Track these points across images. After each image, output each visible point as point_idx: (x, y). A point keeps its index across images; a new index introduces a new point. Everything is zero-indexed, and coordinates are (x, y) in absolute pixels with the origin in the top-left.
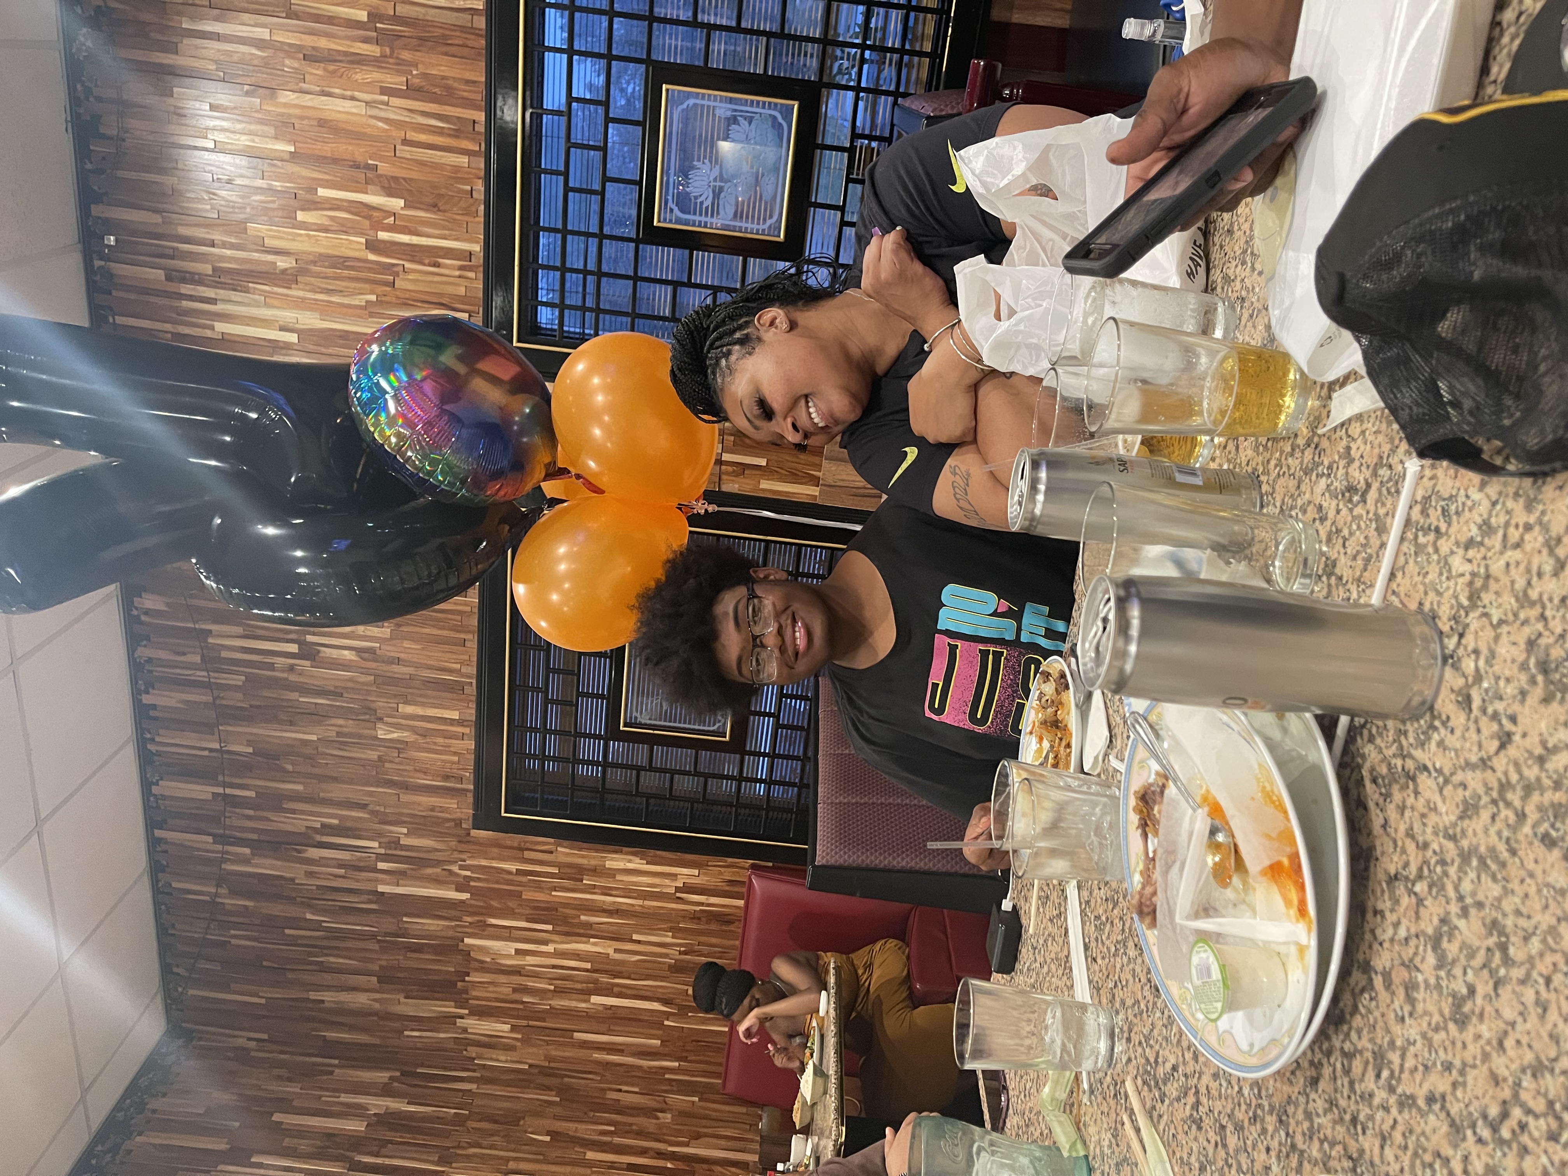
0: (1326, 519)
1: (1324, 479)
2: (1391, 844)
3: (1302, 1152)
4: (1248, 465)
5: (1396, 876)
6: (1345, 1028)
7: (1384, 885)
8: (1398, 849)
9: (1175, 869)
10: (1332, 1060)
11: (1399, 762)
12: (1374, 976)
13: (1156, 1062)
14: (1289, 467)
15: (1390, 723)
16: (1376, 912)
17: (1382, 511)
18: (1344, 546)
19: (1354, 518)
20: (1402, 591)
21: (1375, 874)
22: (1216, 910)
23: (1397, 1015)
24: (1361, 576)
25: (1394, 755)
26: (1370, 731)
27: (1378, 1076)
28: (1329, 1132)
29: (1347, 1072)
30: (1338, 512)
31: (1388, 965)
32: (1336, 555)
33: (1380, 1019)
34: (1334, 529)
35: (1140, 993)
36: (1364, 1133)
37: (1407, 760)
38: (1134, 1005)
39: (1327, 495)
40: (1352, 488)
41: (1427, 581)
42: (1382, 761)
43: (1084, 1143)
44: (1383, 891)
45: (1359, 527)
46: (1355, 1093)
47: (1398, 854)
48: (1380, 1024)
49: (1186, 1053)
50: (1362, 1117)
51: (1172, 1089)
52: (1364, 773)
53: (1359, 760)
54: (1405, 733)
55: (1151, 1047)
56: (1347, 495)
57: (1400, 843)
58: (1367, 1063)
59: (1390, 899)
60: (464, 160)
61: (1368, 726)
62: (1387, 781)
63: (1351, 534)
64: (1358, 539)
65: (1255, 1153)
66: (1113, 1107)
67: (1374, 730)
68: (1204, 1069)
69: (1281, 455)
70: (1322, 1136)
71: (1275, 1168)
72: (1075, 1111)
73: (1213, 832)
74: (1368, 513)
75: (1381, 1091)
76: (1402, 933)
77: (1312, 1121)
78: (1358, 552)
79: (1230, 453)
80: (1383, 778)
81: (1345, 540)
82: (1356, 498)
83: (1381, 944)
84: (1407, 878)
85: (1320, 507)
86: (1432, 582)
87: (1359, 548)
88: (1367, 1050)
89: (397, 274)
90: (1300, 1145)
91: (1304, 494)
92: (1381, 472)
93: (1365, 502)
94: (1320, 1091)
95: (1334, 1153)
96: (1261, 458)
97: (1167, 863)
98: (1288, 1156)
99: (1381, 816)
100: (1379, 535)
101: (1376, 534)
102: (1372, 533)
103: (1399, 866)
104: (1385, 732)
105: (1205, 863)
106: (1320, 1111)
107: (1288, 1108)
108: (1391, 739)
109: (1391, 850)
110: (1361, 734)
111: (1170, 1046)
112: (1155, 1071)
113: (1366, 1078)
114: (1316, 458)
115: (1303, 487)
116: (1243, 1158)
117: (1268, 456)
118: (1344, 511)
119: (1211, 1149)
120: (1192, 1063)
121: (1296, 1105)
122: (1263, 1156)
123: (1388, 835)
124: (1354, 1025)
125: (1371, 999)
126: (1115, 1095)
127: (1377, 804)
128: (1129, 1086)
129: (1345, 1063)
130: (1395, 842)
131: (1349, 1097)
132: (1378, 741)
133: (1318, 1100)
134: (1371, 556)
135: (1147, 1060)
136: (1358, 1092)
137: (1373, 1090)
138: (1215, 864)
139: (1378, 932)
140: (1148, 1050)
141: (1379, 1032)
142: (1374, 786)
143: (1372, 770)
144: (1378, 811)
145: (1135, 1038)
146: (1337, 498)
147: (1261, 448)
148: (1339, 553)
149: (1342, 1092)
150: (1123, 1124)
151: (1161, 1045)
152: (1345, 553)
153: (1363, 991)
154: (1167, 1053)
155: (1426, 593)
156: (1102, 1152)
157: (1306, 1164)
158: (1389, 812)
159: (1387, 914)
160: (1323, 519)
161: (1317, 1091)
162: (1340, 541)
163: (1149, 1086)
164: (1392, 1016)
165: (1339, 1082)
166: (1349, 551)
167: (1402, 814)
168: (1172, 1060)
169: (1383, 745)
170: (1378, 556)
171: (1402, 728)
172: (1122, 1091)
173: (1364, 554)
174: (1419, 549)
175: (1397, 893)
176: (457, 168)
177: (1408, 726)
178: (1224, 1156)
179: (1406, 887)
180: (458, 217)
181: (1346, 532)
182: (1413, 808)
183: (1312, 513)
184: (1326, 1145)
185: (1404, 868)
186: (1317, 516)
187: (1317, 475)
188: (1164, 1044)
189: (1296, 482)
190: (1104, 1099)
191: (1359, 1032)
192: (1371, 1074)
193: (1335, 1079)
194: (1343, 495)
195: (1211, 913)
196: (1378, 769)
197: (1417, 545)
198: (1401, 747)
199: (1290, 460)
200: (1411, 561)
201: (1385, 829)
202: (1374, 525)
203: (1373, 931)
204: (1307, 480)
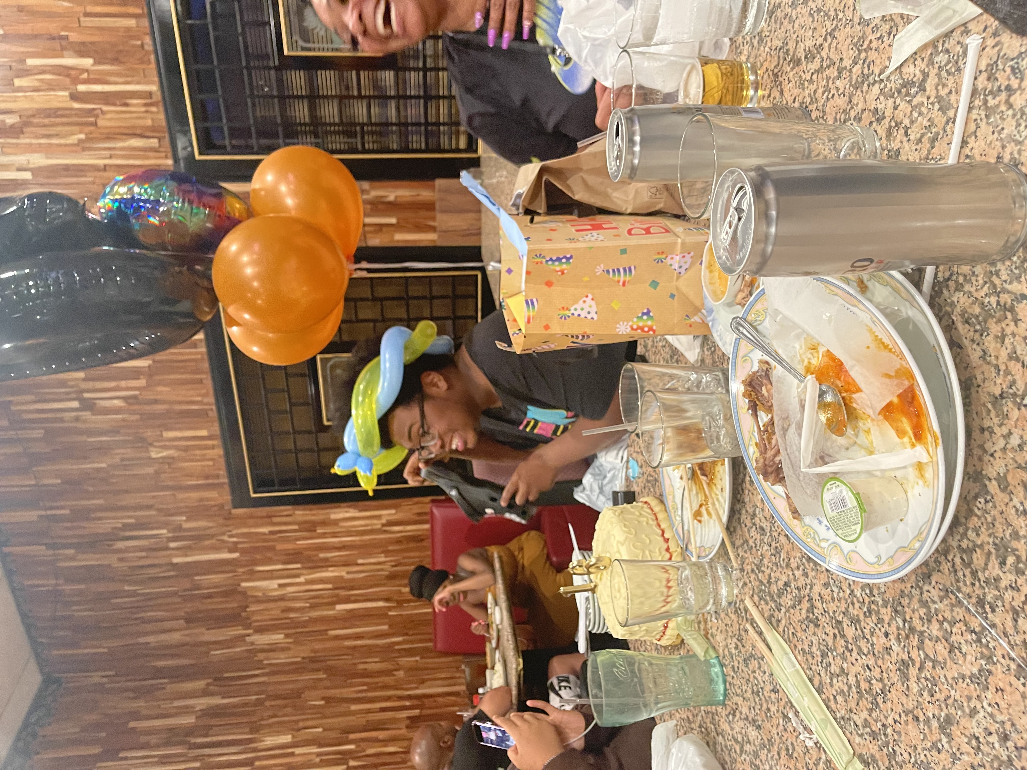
0: (884, 118)
1: (877, 85)
2: (993, 369)
3: (922, 633)
4: (794, 102)
5: (1000, 395)
6: (961, 530)
7: (989, 406)
8: (1001, 373)
9: (792, 430)
10: (950, 558)
11: (993, 300)
12: (987, 483)
13: (769, 582)
14: (837, 89)
15: (978, 269)
16: (982, 430)
17: (943, 92)
18: (906, 134)
19: (913, 108)
20: (976, 152)
21: (979, 399)
22: (829, 456)
23: (1017, 510)
24: (929, 153)
25: (986, 295)
26: (956, 281)
27: (1003, 563)
28: (948, 615)
29: (967, 564)
30: (896, 108)
31: (1002, 471)
32: (899, 145)
33: (998, 516)
34: (893, 124)
35: (747, 535)
36: (993, 611)
37: (1001, 295)
38: (743, 544)
39: (882, 98)
40: (908, 83)
41: (1003, 136)
42: (974, 303)
43: (714, 648)
44: (989, 411)
45: (920, 114)
46: (979, 580)
47: (1001, 377)
48: (1000, 519)
49: (796, 572)
50: (989, 598)
51: (787, 600)
52: (955, 318)
53: (948, 309)
54: (997, 274)
55: (763, 572)
56: (904, 90)
57: (1003, 367)
58: (989, 553)
59: (998, 416)
60: (132, 22)
61: (954, 278)
62: (981, 318)
63: (912, 122)
64: (921, 124)
65: (874, 639)
66: (736, 620)
67: (961, 279)
68: (814, 581)
69: (828, 82)
70: (940, 618)
71: (896, 648)
72: (702, 627)
73: (822, 394)
74: (928, 98)
75: (1008, 574)
76: (1015, 441)
77: (929, 608)
78: (923, 135)
79: (775, 98)
80: (977, 317)
81: (906, 129)
82: (913, 91)
83: (992, 455)
84: (1015, 395)
85: (876, 110)
86: (1009, 136)
87: (924, 131)
88: (988, 543)
89: (97, 116)
90: (919, 628)
91: (857, 105)
92: (937, 59)
93: (925, 90)
94: (933, 583)
95: (954, 630)
96: (807, 92)
97: (783, 428)
98: (907, 637)
99: (978, 349)
100: (944, 113)
101: (940, 113)
102: (936, 114)
103: (1004, 387)
104: (973, 279)
105: (818, 419)
106: (936, 599)
107: (902, 600)
108: (981, 282)
109: (994, 374)
110: (947, 286)
111: (780, 569)
112: (769, 588)
113: (989, 567)
114: (866, 71)
115: (855, 100)
116: (863, 644)
117: (815, 87)
118: (903, 106)
119: (830, 641)
120: (802, 578)
121: (911, 597)
122: (883, 640)
123: (989, 363)
124: (971, 525)
125: (986, 502)
126: (736, 612)
127: (973, 341)
128: (748, 603)
129: (965, 557)
130: (997, 368)
131: (973, 585)
132: (967, 288)
133: (932, 590)
134: (937, 134)
135: (761, 582)
136: (982, 579)
137: (998, 575)
138: (828, 420)
139: (988, 446)
140: (760, 575)
141: (999, 527)
142: (967, 325)
143: (963, 313)
144: (975, 346)
145: (748, 568)
146: (892, 97)
147: (806, 83)
148: (901, 142)
149: (964, 581)
150: (746, 631)
151: (772, 569)
152: (909, 140)
153: (976, 497)
154: (778, 574)
155: (1003, 147)
156: (730, 653)
157: (927, 641)
158: (986, 344)
159: (996, 429)
160: (879, 121)
161: (930, 584)
162: (902, 131)
163: (765, 601)
164: (1013, 511)
165: (960, 574)
166: (912, 137)
167: (1003, 342)
168: (784, 579)
169: (973, 290)
170: (945, 131)
171: (993, 270)
172: (742, 607)
173: (929, 134)
174: (989, 111)
175: (1005, 409)
176: (128, 29)
177: (999, 266)
178: (844, 644)
179: (1015, 402)
180: (136, 66)
181: (907, 122)
182: (1013, 335)
183: (867, 117)
184: (946, 624)
185: (1011, 387)
186: (873, 119)
187: (869, 85)
188: (775, 568)
189: (847, 98)
190: (727, 615)
191: (977, 532)
192: (994, 562)
193: (956, 571)
194: (899, 92)
195: (827, 460)
196: (970, 310)
197: (987, 108)
198: (995, 286)
199: (838, 83)
200: (983, 124)
201: (985, 359)
202: (937, 106)
203: (982, 447)
204: (859, 93)
